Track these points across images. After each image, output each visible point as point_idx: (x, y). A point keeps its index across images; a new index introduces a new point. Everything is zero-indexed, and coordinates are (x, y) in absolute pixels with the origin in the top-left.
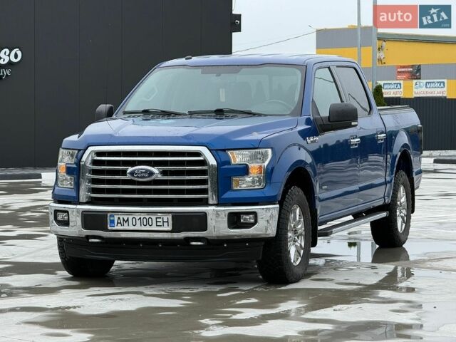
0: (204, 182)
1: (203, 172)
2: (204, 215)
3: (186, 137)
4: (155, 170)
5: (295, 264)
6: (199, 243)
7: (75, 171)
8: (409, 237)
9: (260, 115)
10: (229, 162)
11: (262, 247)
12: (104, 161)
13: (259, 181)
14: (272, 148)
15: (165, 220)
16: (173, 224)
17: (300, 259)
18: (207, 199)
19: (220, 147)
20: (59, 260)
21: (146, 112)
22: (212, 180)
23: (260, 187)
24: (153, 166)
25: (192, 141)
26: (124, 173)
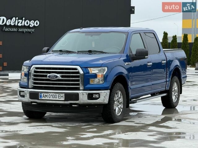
0: (78, 81)
1: (78, 77)
2: (78, 94)
3: (71, 62)
4: (58, 75)
5: (118, 115)
6: (76, 106)
7: (27, 75)
8: (178, 104)
9: (106, 53)
10: (89, 73)
11: (102, 108)
12: (39, 71)
13: (102, 81)
14: (107, 67)
15: (62, 96)
16: (65, 98)
17: (120, 113)
18: (79, 88)
19: (85, 66)
20: (22, 111)
21: (61, 51)
22: (81, 80)
23: (102, 83)
24: (58, 74)
25: (73, 64)
26: (46, 76)
